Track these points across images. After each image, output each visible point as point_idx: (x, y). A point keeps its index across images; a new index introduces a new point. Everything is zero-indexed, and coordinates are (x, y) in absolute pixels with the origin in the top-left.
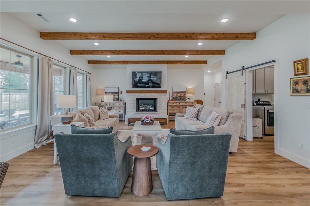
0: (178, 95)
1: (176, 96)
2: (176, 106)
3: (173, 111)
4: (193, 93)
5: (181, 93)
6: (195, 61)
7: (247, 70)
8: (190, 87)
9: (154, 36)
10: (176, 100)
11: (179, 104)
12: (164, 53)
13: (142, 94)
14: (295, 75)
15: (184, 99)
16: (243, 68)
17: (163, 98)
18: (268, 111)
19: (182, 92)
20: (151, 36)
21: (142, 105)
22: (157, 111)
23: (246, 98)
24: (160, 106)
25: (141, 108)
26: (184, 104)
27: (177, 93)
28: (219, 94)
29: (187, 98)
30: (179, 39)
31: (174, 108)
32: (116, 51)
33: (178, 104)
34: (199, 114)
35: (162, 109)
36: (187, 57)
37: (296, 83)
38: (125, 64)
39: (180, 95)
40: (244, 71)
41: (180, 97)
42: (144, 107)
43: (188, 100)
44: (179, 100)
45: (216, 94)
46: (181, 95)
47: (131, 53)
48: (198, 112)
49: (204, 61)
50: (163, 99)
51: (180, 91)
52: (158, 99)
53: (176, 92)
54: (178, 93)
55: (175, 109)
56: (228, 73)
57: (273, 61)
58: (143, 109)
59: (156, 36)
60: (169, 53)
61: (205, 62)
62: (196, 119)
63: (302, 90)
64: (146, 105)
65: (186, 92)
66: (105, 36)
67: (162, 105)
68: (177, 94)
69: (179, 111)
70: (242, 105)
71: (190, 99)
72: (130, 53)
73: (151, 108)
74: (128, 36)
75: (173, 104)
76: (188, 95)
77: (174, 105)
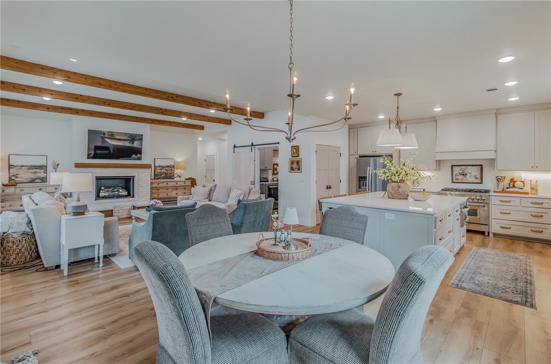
0: (162, 171)
1: (160, 172)
2: (162, 188)
3: (158, 195)
4: (183, 168)
5: (167, 168)
6: (190, 124)
7: (256, 147)
8: (179, 159)
9: (172, 97)
10: (160, 178)
11: (167, 184)
12: (162, 113)
13: (107, 169)
14: (292, 157)
15: (171, 177)
16: (252, 145)
17: (144, 176)
18: (268, 187)
19: (168, 166)
20: (169, 97)
21: (103, 188)
22: (133, 197)
23: (255, 174)
24: (140, 188)
25: (102, 194)
26: (174, 184)
27: (161, 168)
28: (213, 170)
29: (176, 176)
30: (200, 107)
31: (160, 190)
32: (81, 95)
33: (165, 184)
34: (211, 194)
35: (143, 192)
36: (184, 119)
37: (292, 163)
38: (72, 113)
39: (165, 171)
40: (253, 147)
41: (165, 173)
42: (108, 191)
43: (177, 179)
44: (163, 178)
45: (207, 170)
46: (167, 170)
47: (111, 104)
48: (210, 191)
49: (200, 126)
50: (144, 178)
51: (165, 165)
52: (136, 179)
53: (160, 166)
54: (163, 167)
55: (161, 192)
56: (235, 147)
57: (278, 143)
58: (107, 194)
59: (175, 98)
60: (170, 113)
61: (202, 128)
62: (208, 200)
63: (296, 168)
64: (110, 188)
65: (174, 167)
66: (102, 83)
67: (142, 187)
68: (160, 170)
69: (167, 194)
70: (251, 182)
71: (180, 177)
72: (109, 104)
73: (122, 192)
74: (138, 91)
75: (158, 184)
76: (177, 171)
77: (161, 185)
